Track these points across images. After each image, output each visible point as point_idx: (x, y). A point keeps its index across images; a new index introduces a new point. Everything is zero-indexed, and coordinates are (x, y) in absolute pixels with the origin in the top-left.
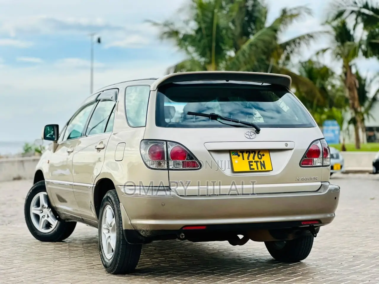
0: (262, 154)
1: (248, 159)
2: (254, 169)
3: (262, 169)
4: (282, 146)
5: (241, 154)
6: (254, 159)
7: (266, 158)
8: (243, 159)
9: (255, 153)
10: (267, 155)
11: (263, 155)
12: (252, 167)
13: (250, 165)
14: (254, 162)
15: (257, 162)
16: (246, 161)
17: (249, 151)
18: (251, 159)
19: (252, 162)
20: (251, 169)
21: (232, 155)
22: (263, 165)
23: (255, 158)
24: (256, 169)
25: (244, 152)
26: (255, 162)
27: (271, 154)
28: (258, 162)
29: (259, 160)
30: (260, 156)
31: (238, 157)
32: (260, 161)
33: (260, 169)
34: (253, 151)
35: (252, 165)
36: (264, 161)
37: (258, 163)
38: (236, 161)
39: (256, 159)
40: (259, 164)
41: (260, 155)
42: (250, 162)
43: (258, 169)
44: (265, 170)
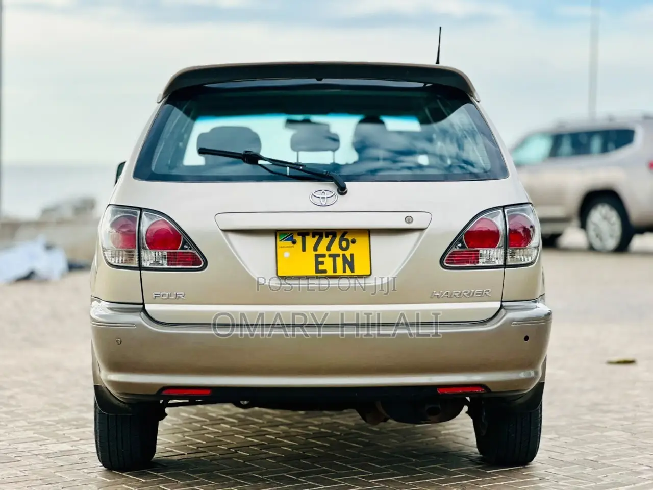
0: (350, 239)
1: (315, 249)
2: (325, 271)
3: (344, 271)
4: (398, 222)
5: (299, 239)
6: (328, 249)
7: (358, 249)
8: (304, 250)
9: (334, 236)
10: (362, 241)
11: (353, 242)
12: (321, 267)
13: (318, 263)
14: (327, 256)
15: (334, 257)
16: (310, 254)
17: (319, 233)
18: (322, 249)
19: (323, 256)
20: (317, 271)
21: (278, 240)
22: (349, 263)
23: (332, 248)
24: (330, 272)
25: (308, 234)
26: (330, 256)
27: (375, 240)
28: (338, 255)
29: (341, 252)
30: (344, 244)
31: (293, 245)
32: (344, 255)
33: (340, 272)
34: (331, 233)
35: (322, 263)
36: (352, 255)
37: (337, 258)
38: (287, 254)
39: (335, 249)
40: (339, 261)
41: (347, 241)
42: (317, 256)
43: (335, 271)
44: (353, 274)
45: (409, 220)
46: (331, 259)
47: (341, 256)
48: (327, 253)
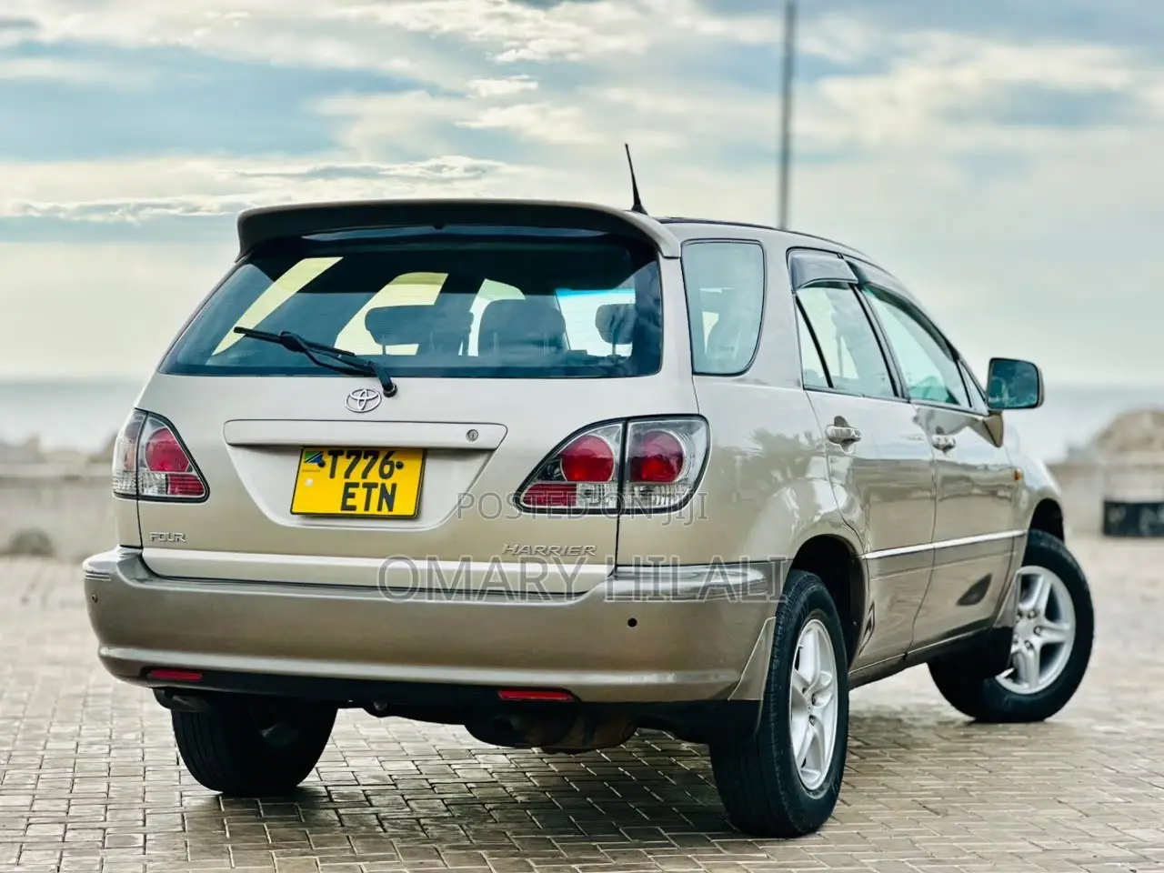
0: (395, 462)
1: (347, 475)
2: (353, 508)
3: (380, 509)
4: (457, 438)
5: (328, 460)
6: (364, 476)
7: (405, 479)
8: (332, 476)
9: (376, 458)
10: (412, 466)
11: (400, 466)
12: (350, 502)
13: (347, 495)
14: (361, 485)
15: (370, 486)
16: (340, 480)
17: (356, 452)
18: (356, 476)
19: (356, 485)
20: (344, 507)
21: (303, 460)
22: (388, 497)
23: (370, 474)
24: (360, 510)
25: (341, 454)
26: (365, 485)
27: (432, 465)
28: (375, 485)
29: (380, 481)
30: (387, 469)
31: (319, 468)
32: (383, 485)
33: (373, 510)
34: (371, 452)
35: (352, 496)
36: (394, 486)
37: (373, 490)
38: (310, 481)
39: (374, 476)
40: (376, 493)
41: (391, 464)
42: (348, 485)
43: (367, 508)
44: (391, 513)
45: (471, 435)
46: (366, 490)
47: (379, 486)
48: (362, 481)
